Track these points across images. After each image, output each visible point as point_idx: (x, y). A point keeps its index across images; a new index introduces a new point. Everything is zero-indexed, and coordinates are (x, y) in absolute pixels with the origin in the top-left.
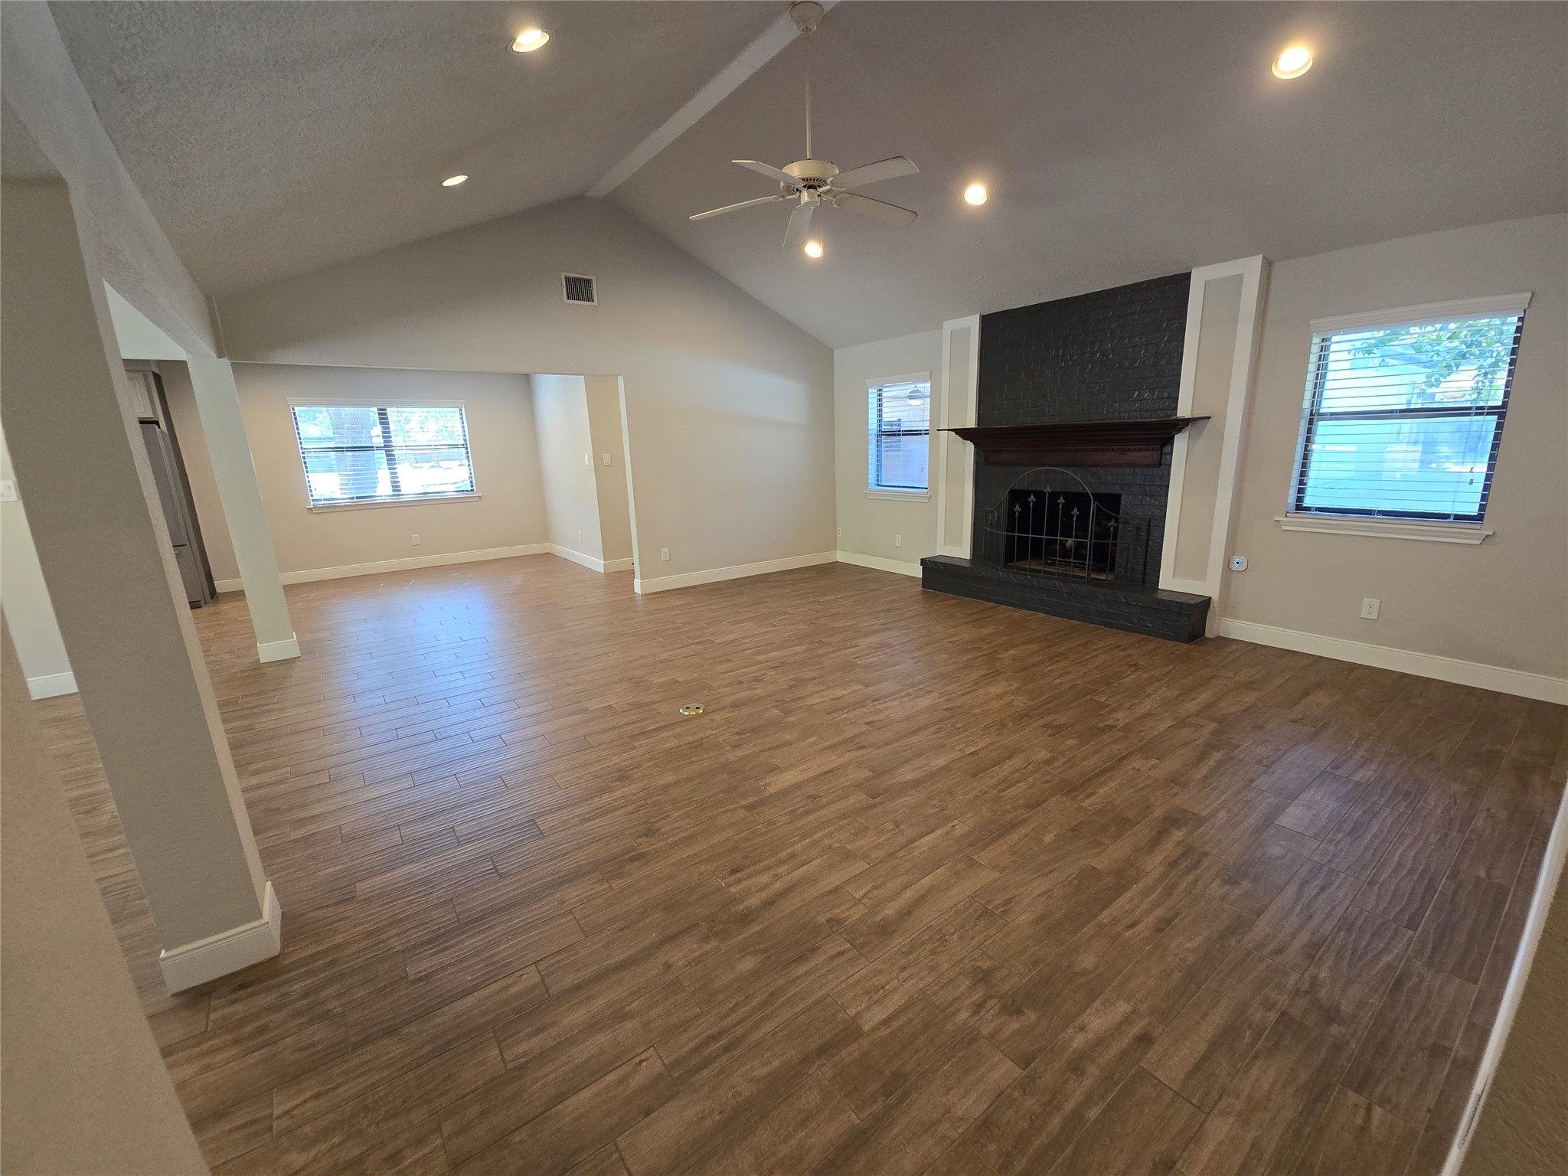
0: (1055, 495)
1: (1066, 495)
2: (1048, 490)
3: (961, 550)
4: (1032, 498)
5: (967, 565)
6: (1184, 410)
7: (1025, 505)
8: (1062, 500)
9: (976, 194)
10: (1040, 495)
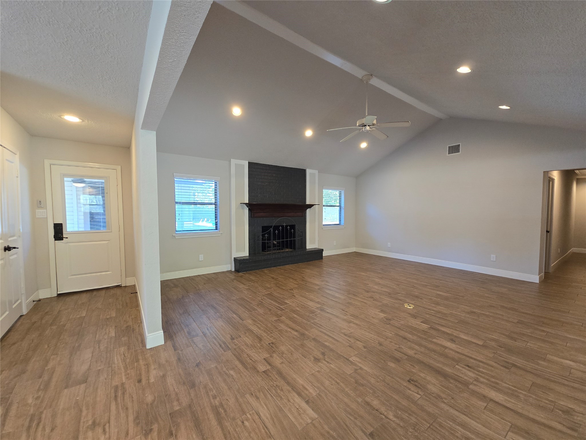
0: (287, 226)
1: (290, 226)
2: (285, 224)
3: (245, 253)
4: (280, 228)
5: (248, 258)
6: (308, 202)
7: (279, 230)
8: (289, 227)
9: (309, 133)
10: (283, 226)
